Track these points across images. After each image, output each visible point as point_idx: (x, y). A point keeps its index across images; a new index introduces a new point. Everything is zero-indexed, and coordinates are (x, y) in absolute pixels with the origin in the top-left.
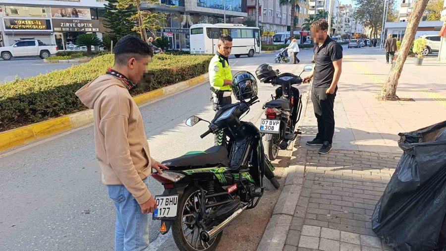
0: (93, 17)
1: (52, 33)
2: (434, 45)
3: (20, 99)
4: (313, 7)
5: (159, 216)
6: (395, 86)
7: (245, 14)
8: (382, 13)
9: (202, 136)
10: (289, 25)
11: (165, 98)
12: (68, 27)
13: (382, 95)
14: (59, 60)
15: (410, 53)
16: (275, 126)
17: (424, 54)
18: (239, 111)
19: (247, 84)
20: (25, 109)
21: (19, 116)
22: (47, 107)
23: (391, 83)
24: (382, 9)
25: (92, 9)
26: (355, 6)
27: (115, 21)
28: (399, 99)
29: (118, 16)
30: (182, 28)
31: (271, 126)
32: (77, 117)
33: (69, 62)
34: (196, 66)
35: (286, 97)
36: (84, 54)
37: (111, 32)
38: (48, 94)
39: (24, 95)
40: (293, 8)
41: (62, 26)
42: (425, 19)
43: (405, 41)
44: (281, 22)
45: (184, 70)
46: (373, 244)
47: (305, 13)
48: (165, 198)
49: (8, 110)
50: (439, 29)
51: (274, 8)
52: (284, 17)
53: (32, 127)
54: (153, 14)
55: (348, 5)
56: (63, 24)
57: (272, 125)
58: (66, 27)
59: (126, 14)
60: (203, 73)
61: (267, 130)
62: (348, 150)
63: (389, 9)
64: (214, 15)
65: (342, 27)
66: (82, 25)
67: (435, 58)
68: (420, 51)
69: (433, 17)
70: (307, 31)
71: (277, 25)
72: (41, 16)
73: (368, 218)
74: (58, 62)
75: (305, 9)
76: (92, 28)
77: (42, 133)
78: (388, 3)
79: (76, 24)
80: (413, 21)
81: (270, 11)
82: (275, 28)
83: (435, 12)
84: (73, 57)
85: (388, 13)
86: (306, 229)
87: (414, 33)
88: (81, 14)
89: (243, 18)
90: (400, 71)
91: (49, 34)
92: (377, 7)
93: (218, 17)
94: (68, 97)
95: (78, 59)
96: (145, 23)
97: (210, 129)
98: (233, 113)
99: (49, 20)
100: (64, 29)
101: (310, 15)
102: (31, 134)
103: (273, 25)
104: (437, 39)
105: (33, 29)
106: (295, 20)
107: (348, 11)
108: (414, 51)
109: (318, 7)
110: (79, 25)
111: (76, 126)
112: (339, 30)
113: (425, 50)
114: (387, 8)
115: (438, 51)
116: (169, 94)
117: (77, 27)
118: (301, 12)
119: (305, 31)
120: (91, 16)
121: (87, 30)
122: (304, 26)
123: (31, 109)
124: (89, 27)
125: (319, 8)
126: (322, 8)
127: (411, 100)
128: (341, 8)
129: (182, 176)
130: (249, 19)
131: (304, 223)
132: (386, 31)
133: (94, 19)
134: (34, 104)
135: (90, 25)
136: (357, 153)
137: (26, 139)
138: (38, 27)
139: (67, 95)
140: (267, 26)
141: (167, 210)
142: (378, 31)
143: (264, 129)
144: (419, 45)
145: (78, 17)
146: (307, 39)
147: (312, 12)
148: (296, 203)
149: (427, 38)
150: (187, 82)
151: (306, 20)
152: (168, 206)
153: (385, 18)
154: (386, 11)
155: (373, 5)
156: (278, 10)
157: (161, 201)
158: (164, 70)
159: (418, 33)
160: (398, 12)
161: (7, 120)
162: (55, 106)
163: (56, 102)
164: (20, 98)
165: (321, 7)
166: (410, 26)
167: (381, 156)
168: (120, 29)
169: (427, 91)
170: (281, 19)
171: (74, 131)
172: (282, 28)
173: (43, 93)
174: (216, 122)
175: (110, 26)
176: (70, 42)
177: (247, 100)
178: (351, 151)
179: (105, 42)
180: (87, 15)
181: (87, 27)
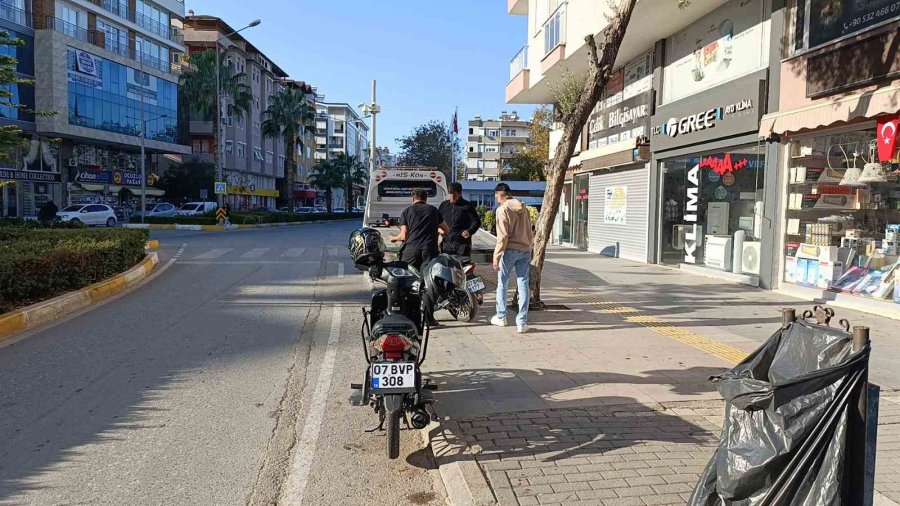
4: (322, 146)
7: (185, 149)
10: (281, 174)
11: (29, 335)
16: (404, 376)
28: (546, 307)
30: (27, 170)
31: (396, 376)
34: (105, 254)
35: (396, 312)
44: (263, 169)
45: (76, 264)
51: (248, 140)
52: (269, 160)
57: (399, 374)
60: (121, 271)
61: (389, 386)
62: (531, 411)
64: (111, 146)
70: (315, 190)
71: (256, 175)
75: (308, 149)
81: (239, 147)
82: (251, 180)
93: (120, 150)
101: (320, 161)
109: (332, 146)
116: (39, 326)
118: (300, 154)
119: (311, 190)
122: (312, 179)
125: (334, 150)
126: (341, 150)
127: (562, 307)
130: (195, 160)
136: (550, 413)
140: (237, 175)
143: (381, 386)
146: (315, 205)
147: (322, 156)
150: (86, 291)
151: (314, 168)
156: (256, 145)
158: (24, 263)
165: (337, 147)
170: (263, 163)
172: (265, 180)
178: (537, 411)
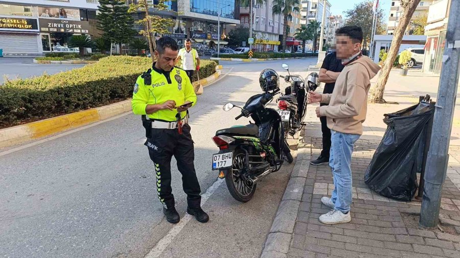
0: (82, 18)
1: (38, 33)
2: (418, 57)
3: (58, 92)
4: (305, 17)
5: (217, 167)
6: (382, 90)
7: (238, 22)
8: (371, 26)
9: (237, 118)
10: (281, 33)
12: (56, 28)
13: (371, 98)
14: (51, 61)
15: (396, 63)
16: (286, 116)
17: (409, 66)
18: (265, 100)
19: (272, 78)
20: (61, 101)
21: (56, 107)
22: (79, 100)
23: (379, 88)
24: (371, 21)
25: (82, 10)
26: (346, 18)
27: (109, 24)
28: (385, 102)
29: (112, 18)
30: (174, 33)
31: (283, 116)
32: (102, 110)
33: (61, 63)
36: (77, 56)
37: (105, 35)
38: (80, 88)
39: (62, 88)
40: (286, 18)
41: (49, 26)
42: (411, 32)
43: (391, 52)
44: (273, 30)
46: (365, 192)
47: (296, 23)
48: (221, 155)
49: (49, 100)
50: (423, 43)
51: (267, 16)
52: (276, 25)
53: (68, 117)
54: (162, 19)
55: (339, 16)
56: (50, 24)
58: (54, 27)
59: (121, 16)
63: (378, 22)
64: (207, 21)
65: (332, 38)
66: (71, 26)
67: (420, 70)
68: (406, 62)
69: (419, 32)
70: (298, 41)
71: (269, 34)
72: (22, 15)
73: (361, 179)
74: (50, 63)
75: (297, 19)
76: (81, 29)
77: (76, 122)
78: (377, 16)
79: (65, 24)
80: (398, 35)
81: (262, 19)
82: (267, 36)
83: (421, 26)
84: (66, 59)
85: (377, 26)
86: (317, 185)
87: (398, 46)
88: (70, 15)
89: (235, 25)
90: (387, 78)
91: (35, 35)
92: (366, 19)
93: (210, 23)
94: (95, 92)
95: (71, 61)
96: (154, 27)
97: (242, 112)
98: (260, 101)
99: (36, 20)
100: (51, 30)
101: (302, 25)
102: (67, 123)
103: (265, 33)
104: (422, 52)
105: (18, 28)
106: (287, 29)
107: (338, 22)
108: (400, 62)
109: (309, 17)
110: (67, 26)
111: (102, 118)
112: (329, 41)
113: (411, 62)
114: (376, 21)
115: (421, 64)
117: (65, 28)
118: (292, 21)
119: (296, 41)
120: (81, 17)
121: (75, 31)
122: (296, 35)
123: (66, 101)
124: (78, 29)
125: (310, 19)
126: (314, 19)
127: (395, 103)
128: (332, 19)
129: (234, 140)
130: (242, 27)
131: (315, 181)
132: (375, 43)
133: (83, 20)
134: (68, 97)
135: (79, 26)
137: (63, 127)
138: (24, 26)
139: (95, 90)
140: (260, 34)
141: (224, 163)
142: (367, 43)
144: (404, 57)
145: (66, 17)
146: (298, 49)
147: (304, 22)
148: (307, 171)
149: (412, 51)
151: (298, 29)
152: (225, 160)
153: (374, 30)
154: (375, 22)
155: (363, 18)
156: (270, 18)
157: (218, 157)
159: (402, 45)
160: (385, 25)
161: (46, 109)
162: (85, 99)
163: (86, 96)
164: (58, 90)
165: (312, 17)
166: (395, 39)
167: (370, 142)
168: (115, 31)
169: (409, 97)
170: (273, 27)
171: (102, 122)
172: (274, 36)
173: (76, 87)
174: (247, 108)
175: (103, 29)
176: (58, 43)
177: (271, 92)
179: (99, 44)
180: (75, 16)
181: (76, 29)
